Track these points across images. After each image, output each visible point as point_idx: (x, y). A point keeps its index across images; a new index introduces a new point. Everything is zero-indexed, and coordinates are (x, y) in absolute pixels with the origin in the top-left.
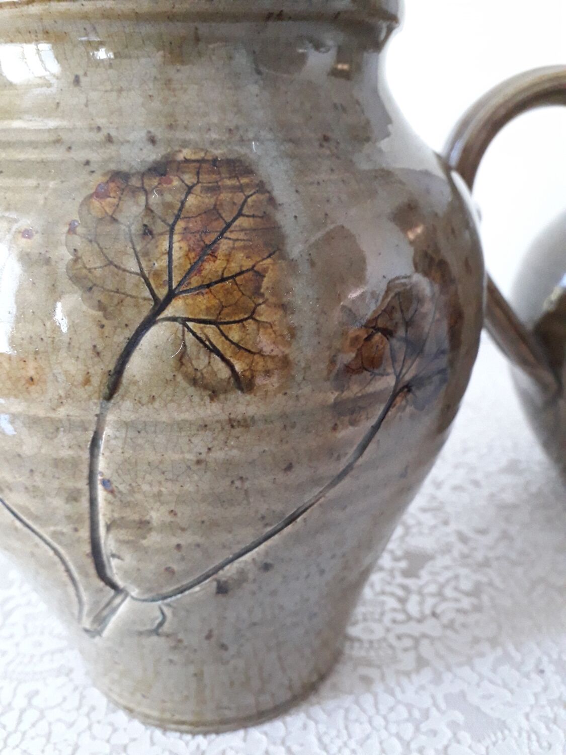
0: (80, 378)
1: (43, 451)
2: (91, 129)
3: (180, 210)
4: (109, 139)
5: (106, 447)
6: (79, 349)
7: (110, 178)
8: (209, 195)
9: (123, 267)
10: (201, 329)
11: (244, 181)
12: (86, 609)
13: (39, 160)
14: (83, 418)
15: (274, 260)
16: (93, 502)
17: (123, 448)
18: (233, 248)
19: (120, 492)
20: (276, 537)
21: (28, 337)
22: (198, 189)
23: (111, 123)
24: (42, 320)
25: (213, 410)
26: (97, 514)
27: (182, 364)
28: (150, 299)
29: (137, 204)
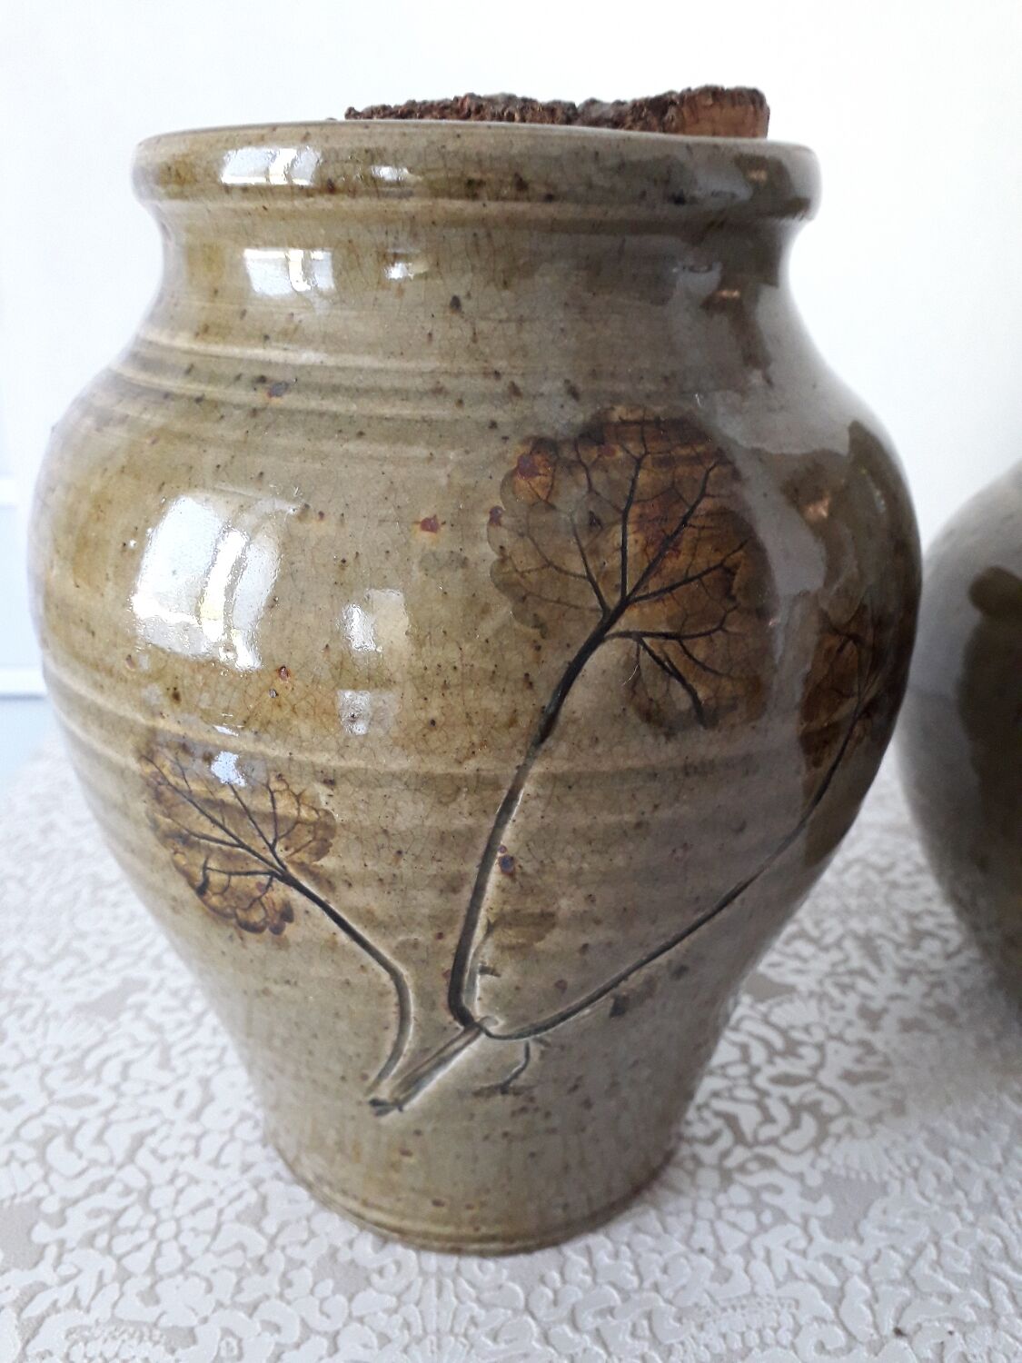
0: (504, 718)
1: (428, 823)
2: (486, 374)
3: (632, 491)
4: (515, 391)
5: (522, 811)
6: (507, 679)
7: (533, 449)
8: (664, 470)
9: (564, 568)
10: (661, 646)
11: (700, 449)
12: (401, 1062)
13: (419, 418)
14: (498, 772)
15: (746, 552)
16: (479, 890)
17: (544, 811)
18: (699, 539)
19: (524, 874)
20: (704, 927)
21: (436, 664)
22: (648, 460)
23: (514, 367)
24: (457, 642)
25: (667, 753)
26: (479, 908)
27: (635, 693)
28: (597, 610)
29: (578, 484)
